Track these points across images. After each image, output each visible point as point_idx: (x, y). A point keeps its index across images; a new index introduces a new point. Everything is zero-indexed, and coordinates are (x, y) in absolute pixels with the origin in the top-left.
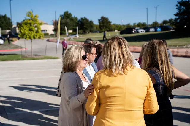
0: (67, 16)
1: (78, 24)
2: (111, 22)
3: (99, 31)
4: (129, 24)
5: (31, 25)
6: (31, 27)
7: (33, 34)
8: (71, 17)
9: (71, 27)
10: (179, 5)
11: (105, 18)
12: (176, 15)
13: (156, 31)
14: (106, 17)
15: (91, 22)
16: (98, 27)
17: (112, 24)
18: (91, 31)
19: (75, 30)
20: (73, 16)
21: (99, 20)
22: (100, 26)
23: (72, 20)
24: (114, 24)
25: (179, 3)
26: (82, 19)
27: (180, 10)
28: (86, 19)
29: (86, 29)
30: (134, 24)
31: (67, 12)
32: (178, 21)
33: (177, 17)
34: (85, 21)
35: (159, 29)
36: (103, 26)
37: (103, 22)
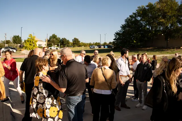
0: (54, 36)
1: (60, 41)
3: (72, 46)
4: (91, 43)
5: (31, 42)
6: (31, 43)
7: (31, 47)
9: (56, 43)
10: (116, 34)
12: (114, 40)
13: (104, 47)
14: (77, 38)
15: (68, 41)
16: (72, 44)
17: (80, 42)
18: (68, 46)
19: (58, 45)
20: (58, 37)
21: (73, 40)
22: (73, 43)
23: (57, 39)
24: (82, 43)
25: (116, 33)
26: (63, 39)
27: (116, 37)
28: (65, 39)
29: (65, 45)
30: (94, 43)
31: (55, 34)
32: (116, 43)
33: (115, 41)
34: (64, 40)
35: (106, 47)
36: (75, 43)
37: (75, 41)
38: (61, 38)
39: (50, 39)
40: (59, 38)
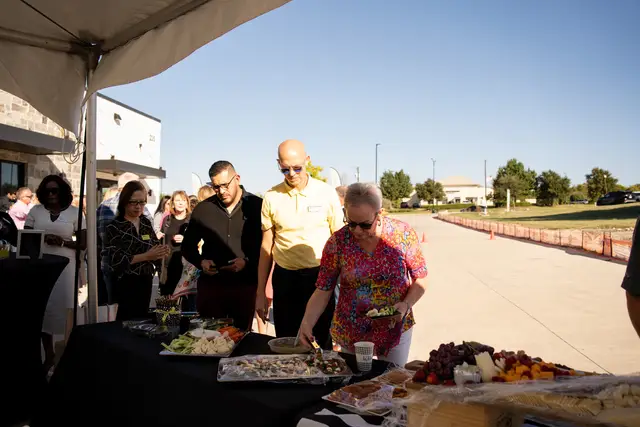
0: (514, 168)
1: (536, 184)
2: (616, 180)
3: (586, 199)
8: (521, 172)
11: (601, 171)
14: (605, 169)
15: (566, 181)
17: (620, 184)
20: (526, 169)
21: (588, 177)
22: (590, 190)
23: (523, 176)
26: (544, 174)
28: (553, 174)
29: (553, 195)
31: (515, 161)
34: (551, 178)
36: (597, 189)
37: (596, 181)
38: (539, 173)
39: (499, 176)
40: (533, 173)
